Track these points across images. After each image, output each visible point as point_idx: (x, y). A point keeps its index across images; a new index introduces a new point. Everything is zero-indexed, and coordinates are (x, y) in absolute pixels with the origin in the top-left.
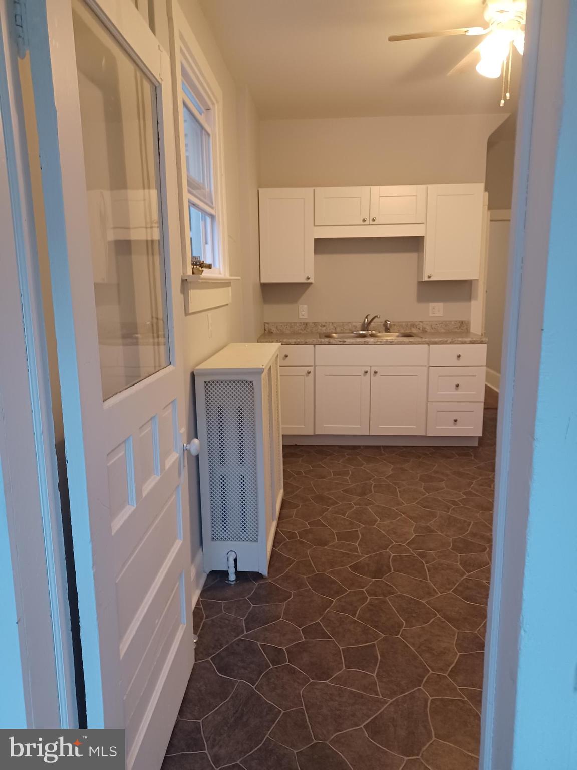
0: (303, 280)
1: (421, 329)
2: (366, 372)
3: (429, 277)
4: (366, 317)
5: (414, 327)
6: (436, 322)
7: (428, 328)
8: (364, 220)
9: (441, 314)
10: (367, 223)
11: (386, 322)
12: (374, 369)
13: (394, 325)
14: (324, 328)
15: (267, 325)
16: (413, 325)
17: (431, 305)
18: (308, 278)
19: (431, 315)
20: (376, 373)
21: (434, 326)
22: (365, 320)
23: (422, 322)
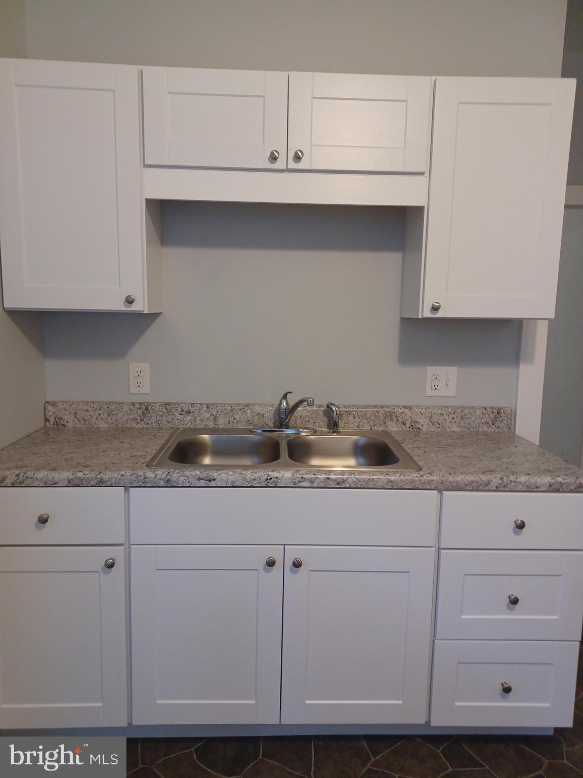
0: (118, 305)
1: (408, 425)
2: (271, 564)
3: (435, 309)
4: (285, 397)
5: (392, 419)
6: (440, 407)
7: (423, 422)
8: (273, 158)
9: (451, 391)
10: (280, 164)
11: (328, 407)
12: (293, 554)
13: (349, 413)
14: (189, 418)
15: (50, 407)
16: (390, 415)
17: (431, 370)
18: (129, 301)
19: (429, 392)
20: (297, 565)
21: (435, 419)
22: (281, 403)
23: (410, 408)
